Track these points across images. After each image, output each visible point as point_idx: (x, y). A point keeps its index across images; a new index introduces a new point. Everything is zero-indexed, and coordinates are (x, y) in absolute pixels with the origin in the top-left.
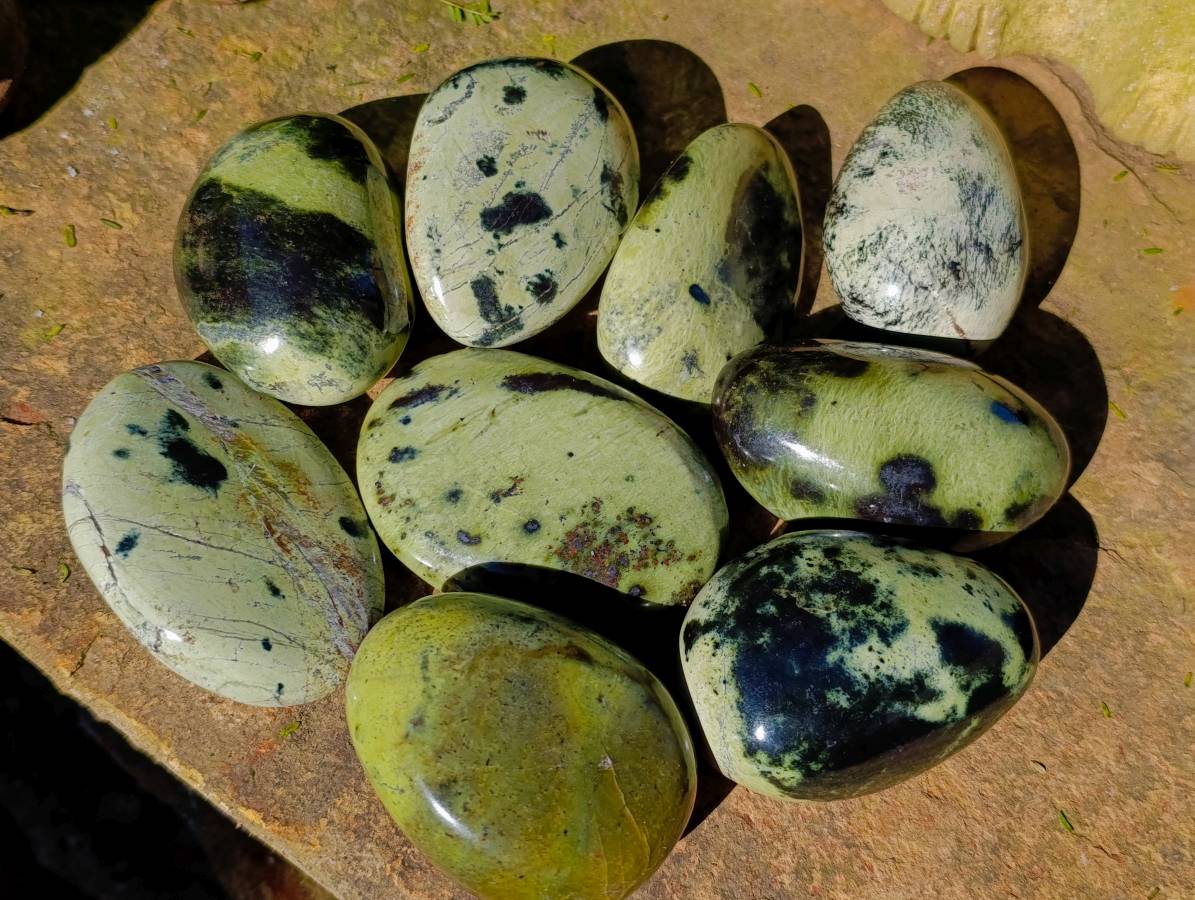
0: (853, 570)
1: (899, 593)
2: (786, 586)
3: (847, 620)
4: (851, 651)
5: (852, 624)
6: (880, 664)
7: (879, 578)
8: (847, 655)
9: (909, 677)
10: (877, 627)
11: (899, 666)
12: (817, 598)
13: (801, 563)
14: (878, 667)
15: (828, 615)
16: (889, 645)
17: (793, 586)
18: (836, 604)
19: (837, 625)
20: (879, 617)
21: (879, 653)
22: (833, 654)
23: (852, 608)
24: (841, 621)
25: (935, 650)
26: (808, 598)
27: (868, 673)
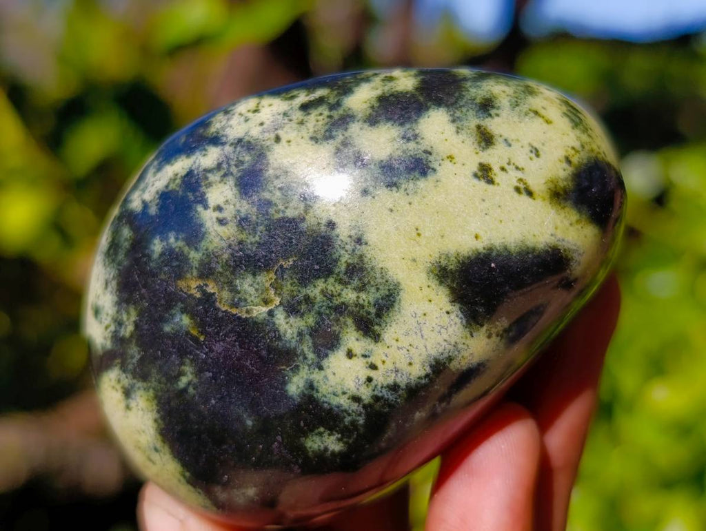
0: (290, 213)
1: (371, 237)
2: (195, 273)
3: (302, 316)
4: (321, 368)
5: (311, 320)
6: (372, 374)
7: (334, 219)
8: (317, 376)
9: (423, 373)
10: (351, 314)
11: (402, 365)
12: (247, 285)
13: (207, 217)
14: (369, 380)
15: (271, 313)
16: (376, 338)
17: (206, 272)
18: (277, 287)
19: (288, 327)
20: (349, 296)
21: (364, 356)
22: (295, 379)
23: (304, 291)
24: (292, 320)
25: (453, 316)
26: (234, 290)
27: (358, 394)
